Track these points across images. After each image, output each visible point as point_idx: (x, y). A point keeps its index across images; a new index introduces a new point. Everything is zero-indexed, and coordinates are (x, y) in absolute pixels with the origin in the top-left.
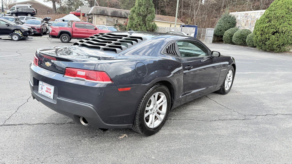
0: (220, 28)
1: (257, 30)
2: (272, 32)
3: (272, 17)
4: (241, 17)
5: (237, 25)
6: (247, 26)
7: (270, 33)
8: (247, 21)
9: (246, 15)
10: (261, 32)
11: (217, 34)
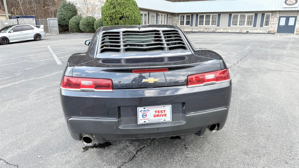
0: (62, 17)
1: (105, 16)
2: (119, 17)
3: (116, 4)
4: (81, 5)
5: (79, 13)
6: (89, 13)
7: (118, 18)
8: (88, 8)
9: (85, 2)
10: (110, 18)
11: (61, 23)
